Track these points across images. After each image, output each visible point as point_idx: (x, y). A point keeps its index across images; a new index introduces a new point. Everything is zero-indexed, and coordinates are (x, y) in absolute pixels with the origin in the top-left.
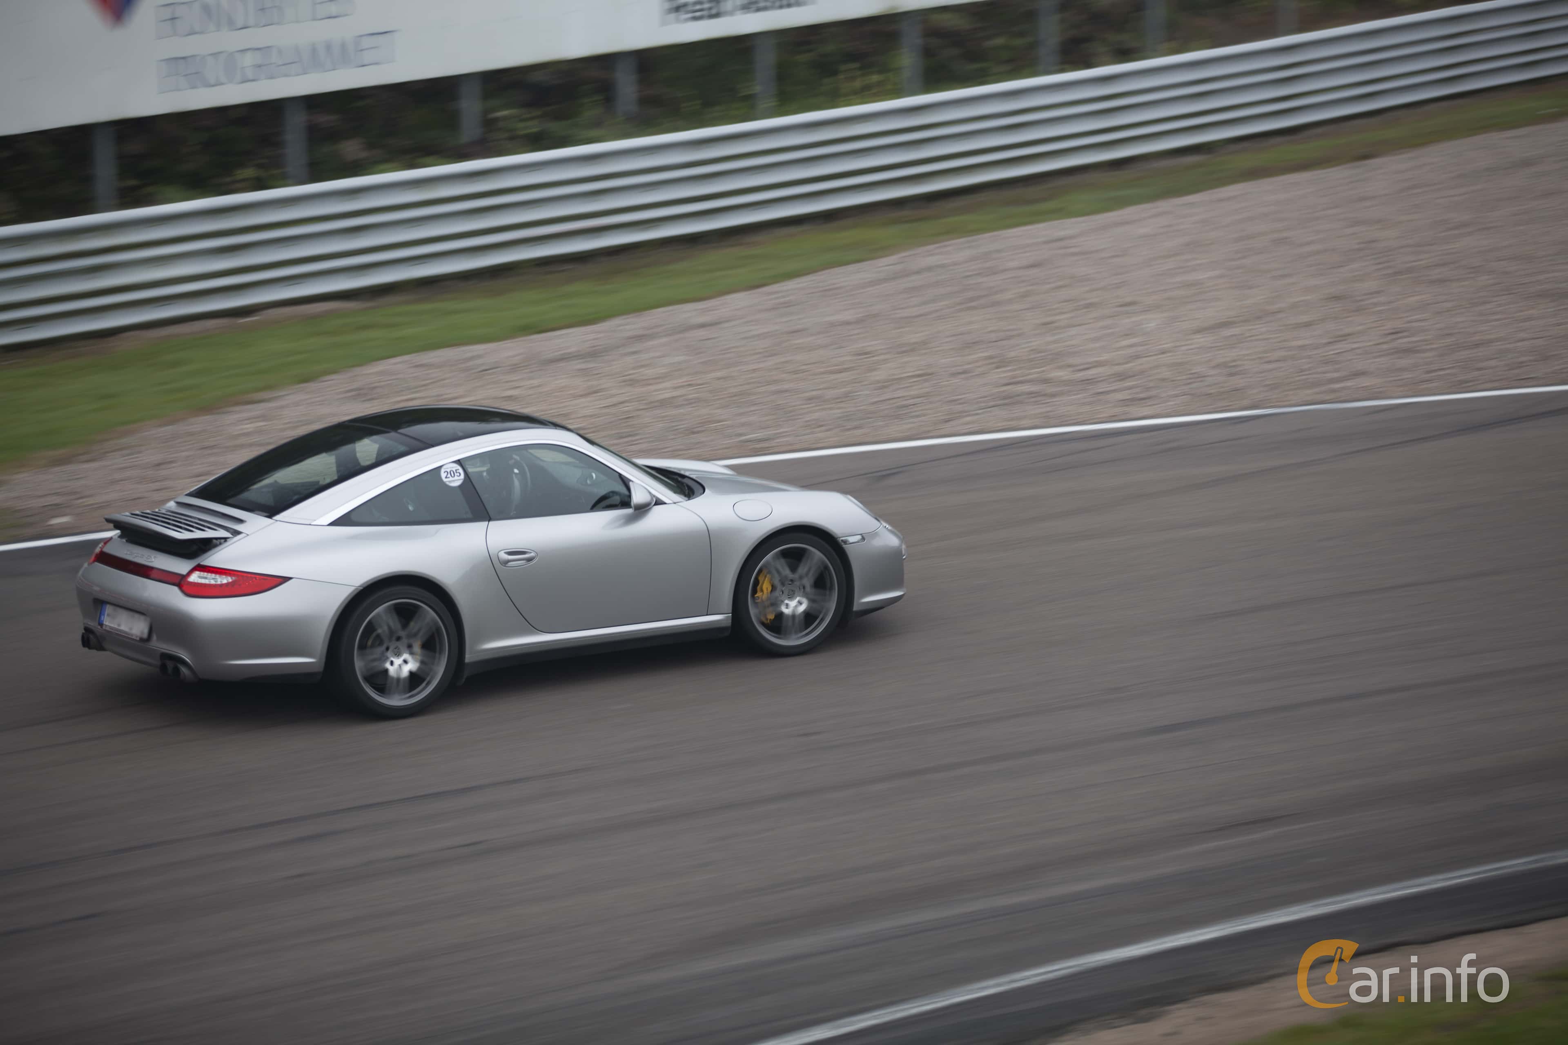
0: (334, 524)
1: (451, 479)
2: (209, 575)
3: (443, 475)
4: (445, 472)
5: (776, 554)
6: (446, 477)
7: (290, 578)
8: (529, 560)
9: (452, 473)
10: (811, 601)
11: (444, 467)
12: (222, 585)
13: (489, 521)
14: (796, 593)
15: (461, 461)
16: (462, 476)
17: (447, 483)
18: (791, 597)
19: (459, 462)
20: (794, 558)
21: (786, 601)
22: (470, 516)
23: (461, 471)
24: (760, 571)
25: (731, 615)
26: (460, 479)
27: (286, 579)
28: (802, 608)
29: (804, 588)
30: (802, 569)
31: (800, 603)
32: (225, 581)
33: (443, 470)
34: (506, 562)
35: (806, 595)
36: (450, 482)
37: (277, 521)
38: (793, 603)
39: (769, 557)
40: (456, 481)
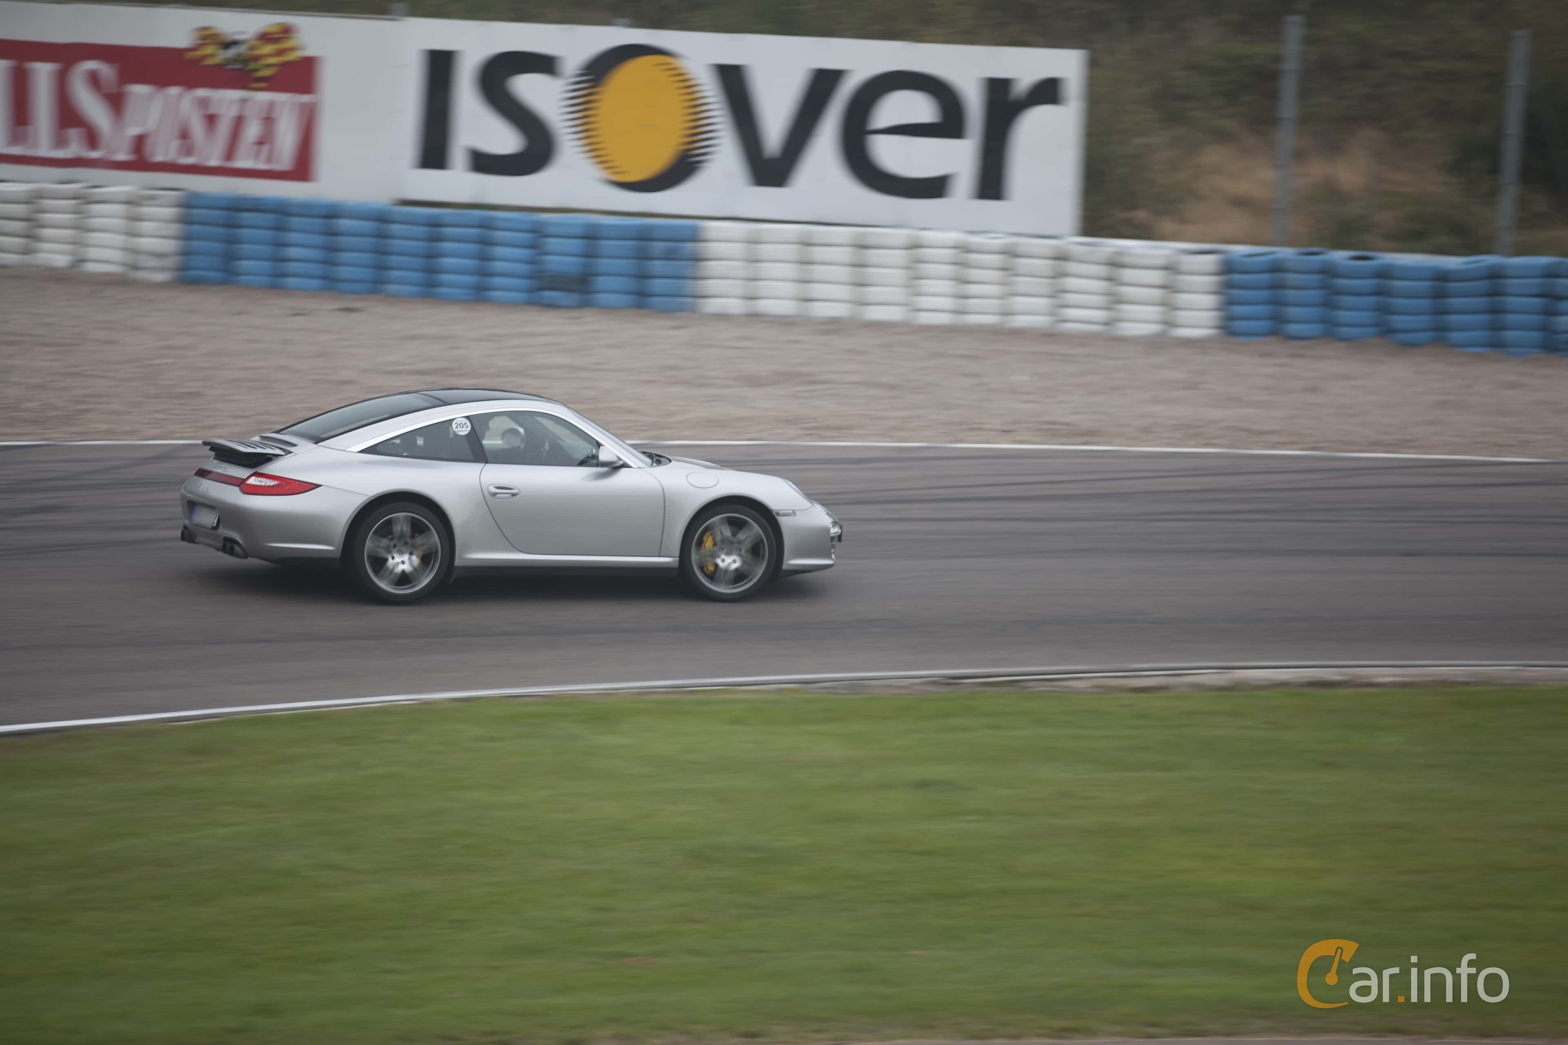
0: (362, 452)
1: (460, 429)
2: (264, 480)
3: (454, 426)
4: (456, 424)
5: (723, 518)
6: (456, 428)
7: (320, 486)
8: (514, 495)
9: (461, 425)
10: (744, 562)
11: (456, 420)
12: (269, 486)
13: (486, 463)
14: (733, 553)
15: (471, 418)
16: (469, 428)
17: (457, 432)
18: (729, 554)
19: (468, 417)
20: (737, 525)
21: (723, 556)
22: (471, 458)
23: (469, 424)
24: (707, 529)
25: (678, 559)
26: (467, 430)
27: (317, 486)
28: (734, 566)
29: (740, 550)
30: (741, 536)
31: (734, 561)
32: (272, 484)
33: (454, 422)
34: (495, 494)
35: (740, 556)
36: (459, 431)
37: (320, 446)
38: (729, 560)
39: (716, 519)
40: (464, 431)
